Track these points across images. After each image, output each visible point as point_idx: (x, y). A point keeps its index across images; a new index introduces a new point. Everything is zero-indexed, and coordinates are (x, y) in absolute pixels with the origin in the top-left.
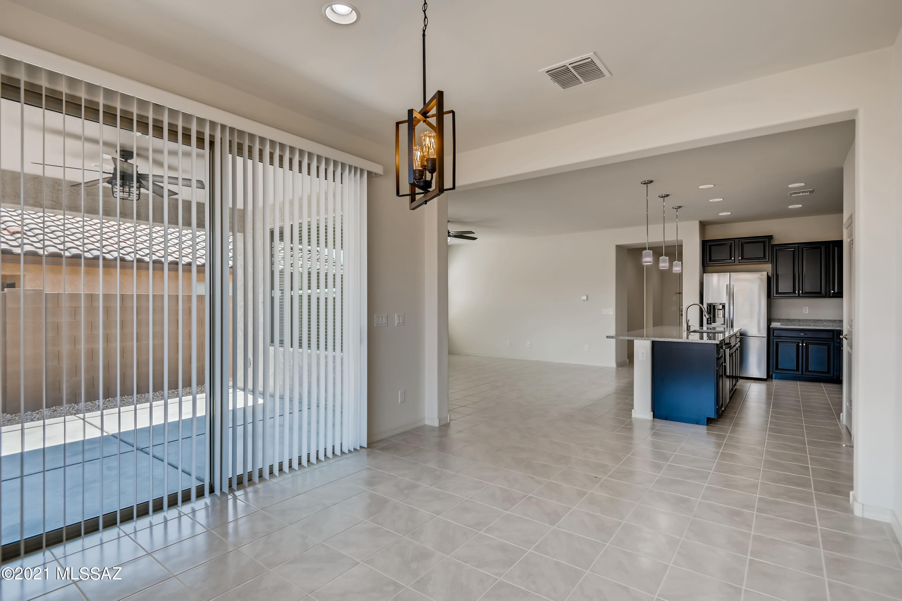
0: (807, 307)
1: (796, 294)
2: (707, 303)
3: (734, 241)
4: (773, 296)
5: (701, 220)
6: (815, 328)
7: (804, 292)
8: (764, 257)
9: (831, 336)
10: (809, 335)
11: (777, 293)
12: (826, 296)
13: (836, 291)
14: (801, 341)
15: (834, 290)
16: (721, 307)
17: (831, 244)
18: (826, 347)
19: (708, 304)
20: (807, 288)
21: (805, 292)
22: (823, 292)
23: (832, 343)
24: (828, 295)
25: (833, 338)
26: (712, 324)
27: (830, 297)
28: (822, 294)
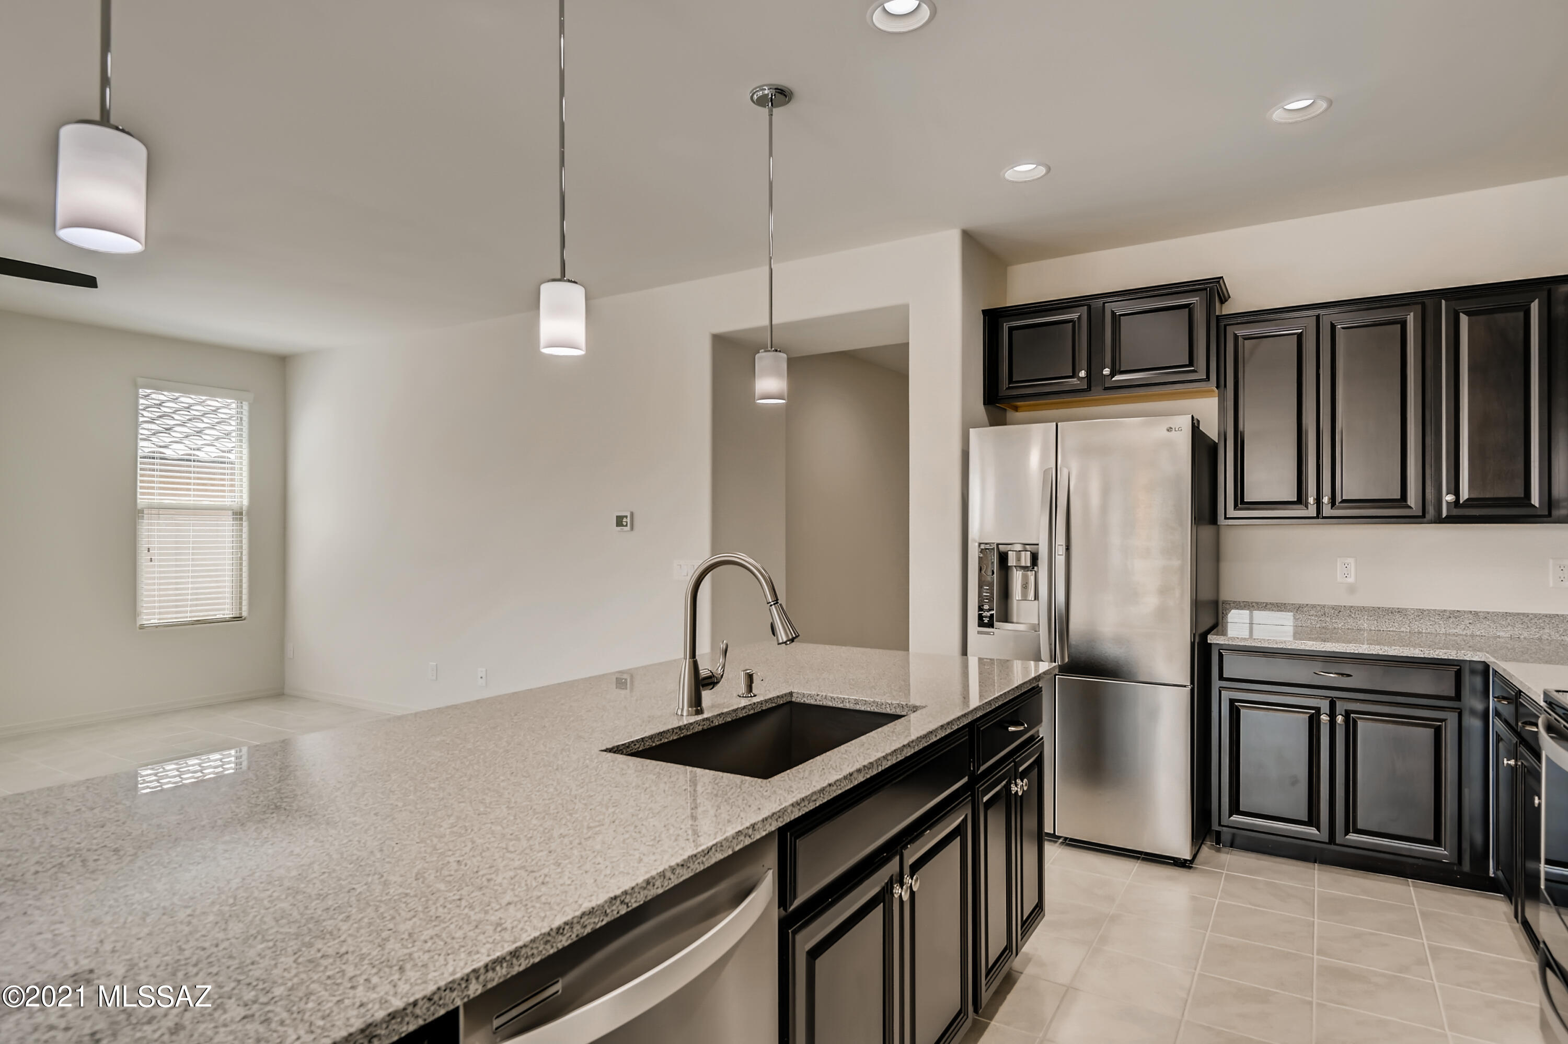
0: (1351, 561)
1: (1307, 507)
2: (980, 544)
3: (1089, 307)
4: (1226, 518)
5: (967, 226)
6: (1381, 653)
7: (1339, 499)
8: (1191, 364)
9: (1448, 689)
10: (1359, 678)
11: (1240, 501)
12: (1424, 516)
13: (1465, 494)
14: (1327, 702)
15: (1457, 493)
16: (1026, 560)
17: (1443, 302)
18: (1427, 734)
19: (983, 547)
20: (1351, 487)
21: (1344, 501)
22: (1413, 498)
23: (1452, 718)
24: (1431, 511)
25: (1458, 697)
26: (996, 624)
27: (1439, 520)
28: (1410, 507)
